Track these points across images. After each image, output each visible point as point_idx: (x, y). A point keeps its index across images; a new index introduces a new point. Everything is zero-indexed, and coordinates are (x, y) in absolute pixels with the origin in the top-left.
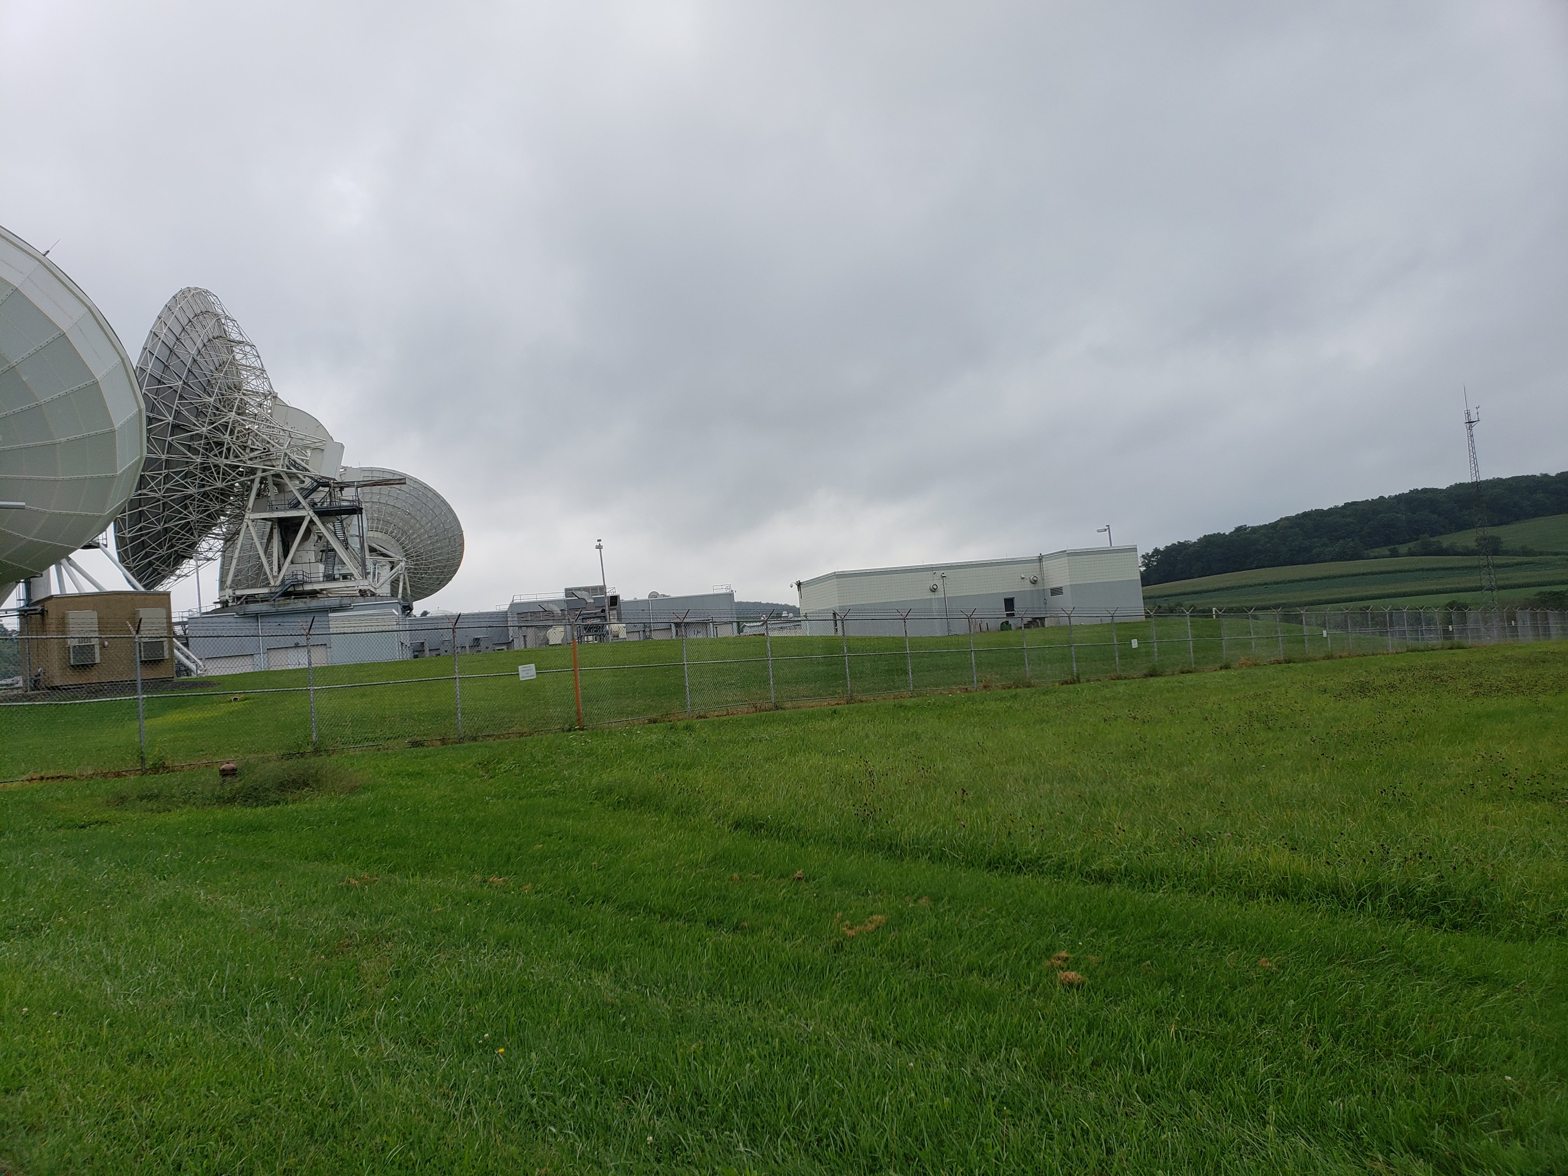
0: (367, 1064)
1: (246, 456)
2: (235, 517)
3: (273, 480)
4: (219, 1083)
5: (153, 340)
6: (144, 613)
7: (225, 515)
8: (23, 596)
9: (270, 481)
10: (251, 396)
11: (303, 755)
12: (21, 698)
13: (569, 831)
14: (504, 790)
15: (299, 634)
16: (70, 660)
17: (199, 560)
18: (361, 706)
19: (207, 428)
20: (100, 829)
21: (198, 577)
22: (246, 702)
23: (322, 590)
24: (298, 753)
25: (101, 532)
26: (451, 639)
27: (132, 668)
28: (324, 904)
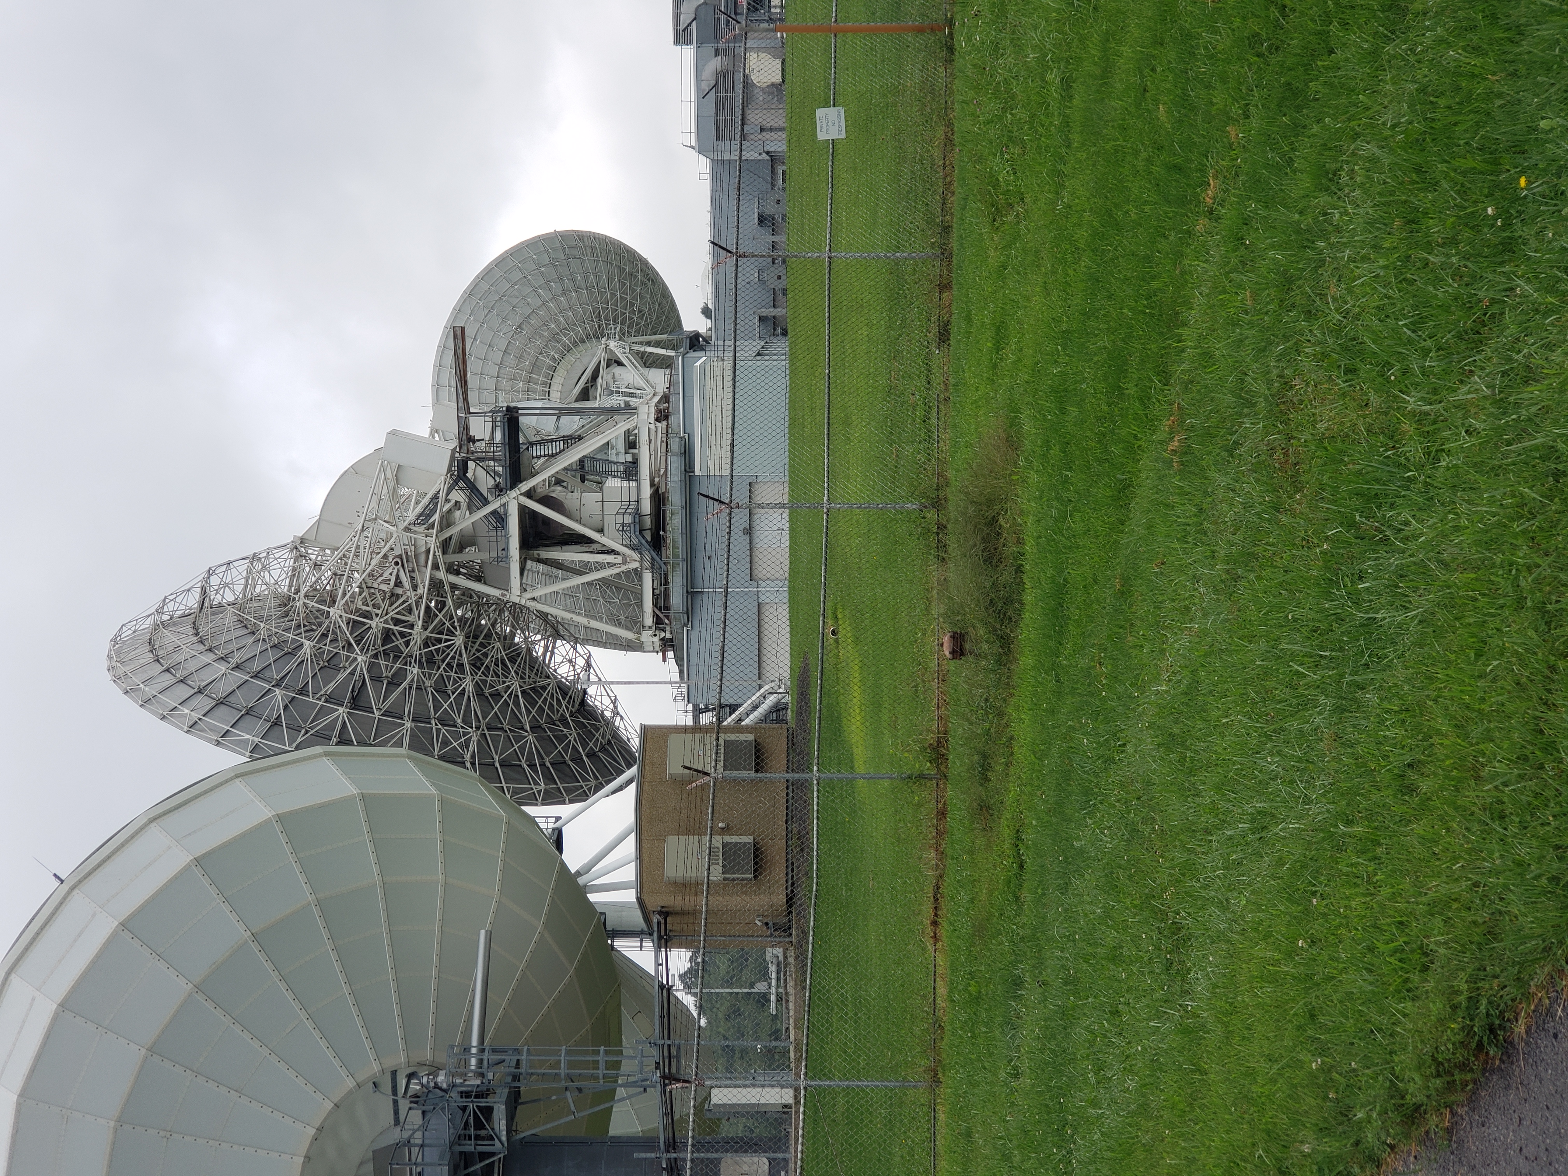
0: (1497, 422)
1: (408, 594)
2: (516, 619)
3: (454, 552)
4: (1476, 660)
5: (203, 730)
6: (674, 767)
7: (513, 635)
8: (635, 943)
9: (455, 558)
10: (301, 581)
11: (941, 527)
12: (801, 946)
13: (1142, 52)
14: (1048, 176)
15: (728, 524)
16: (746, 879)
17: (589, 679)
18: (865, 426)
19: (357, 654)
20: (1028, 841)
21: (618, 683)
22: (840, 616)
23: (652, 484)
24: (938, 534)
25: (537, 824)
26: (756, 264)
27: (766, 783)
28: (1206, 494)
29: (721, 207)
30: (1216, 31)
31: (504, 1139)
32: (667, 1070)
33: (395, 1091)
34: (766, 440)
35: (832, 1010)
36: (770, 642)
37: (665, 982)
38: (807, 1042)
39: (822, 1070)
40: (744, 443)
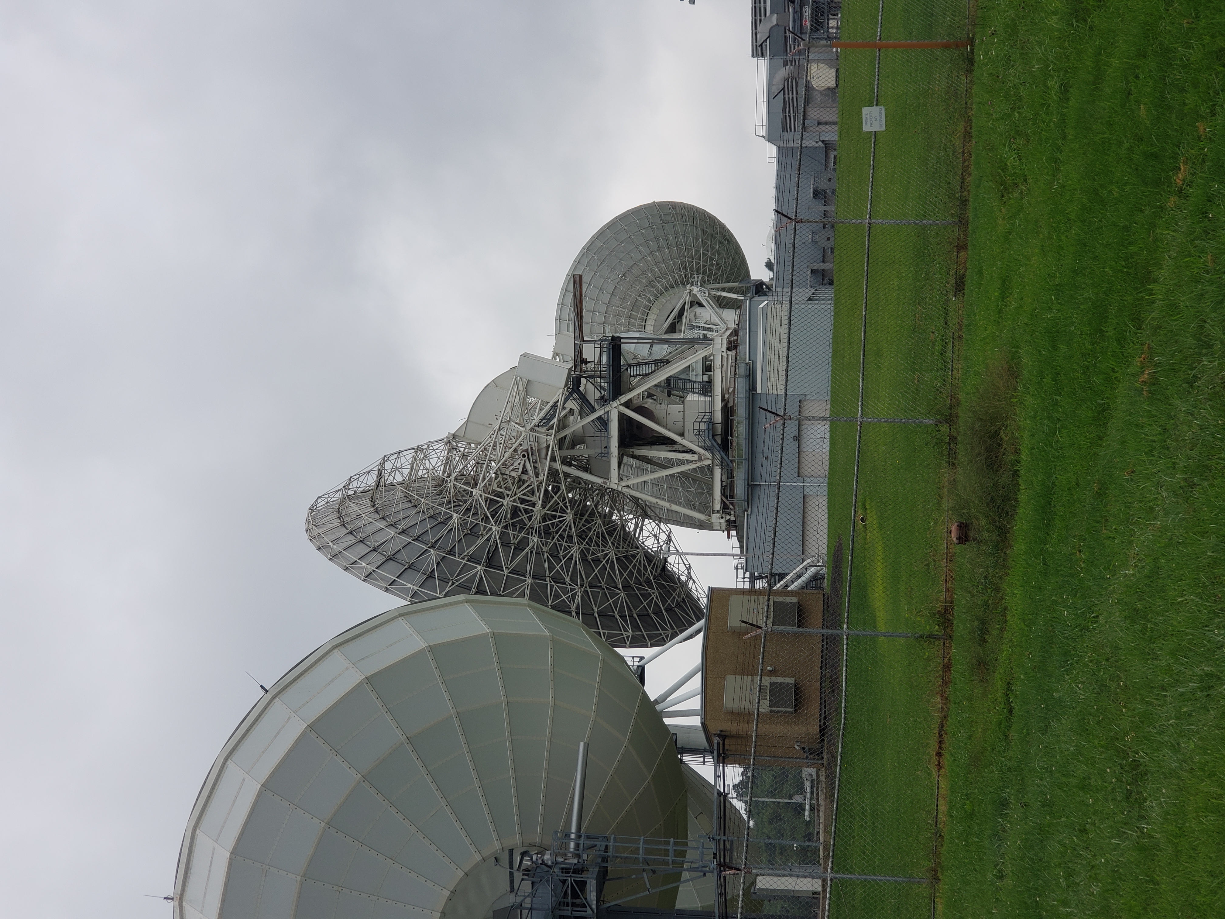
1: (532, 480)
2: (614, 502)
3: (567, 449)
5: (376, 579)
6: (734, 621)
7: (611, 514)
8: (698, 758)
9: (569, 453)
10: (452, 468)
11: (953, 439)
12: (830, 767)
13: (1127, 63)
14: (1047, 162)
15: (781, 432)
16: (788, 712)
17: (669, 550)
18: (893, 357)
19: (492, 525)
20: (1017, 691)
21: (692, 554)
22: (868, 507)
23: (723, 399)
24: (949, 444)
25: (626, 662)
26: (811, 228)
27: (806, 636)
28: (1170, 417)
29: (784, 184)
30: (1189, 46)
31: (594, 907)
32: (722, 860)
33: (511, 866)
34: (813, 366)
35: (854, 819)
36: (812, 525)
37: (722, 790)
38: (834, 843)
39: (845, 866)
40: (796, 369)
